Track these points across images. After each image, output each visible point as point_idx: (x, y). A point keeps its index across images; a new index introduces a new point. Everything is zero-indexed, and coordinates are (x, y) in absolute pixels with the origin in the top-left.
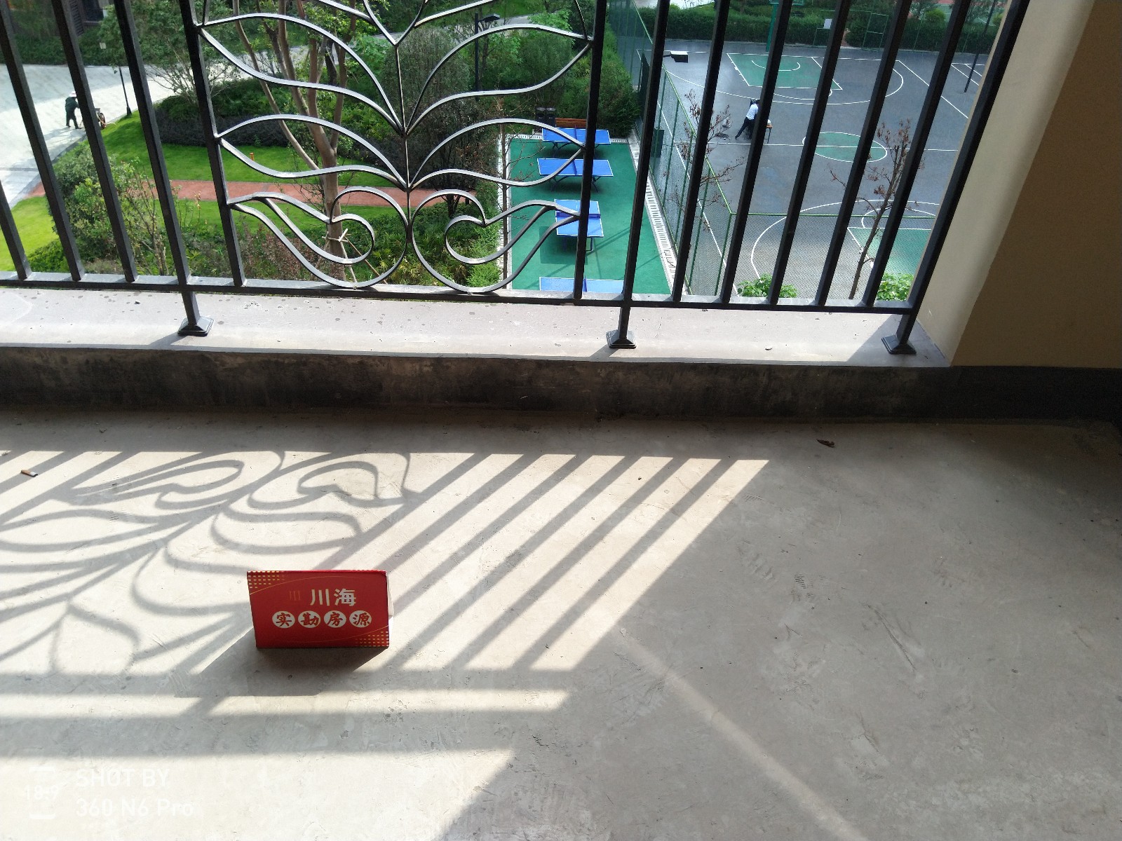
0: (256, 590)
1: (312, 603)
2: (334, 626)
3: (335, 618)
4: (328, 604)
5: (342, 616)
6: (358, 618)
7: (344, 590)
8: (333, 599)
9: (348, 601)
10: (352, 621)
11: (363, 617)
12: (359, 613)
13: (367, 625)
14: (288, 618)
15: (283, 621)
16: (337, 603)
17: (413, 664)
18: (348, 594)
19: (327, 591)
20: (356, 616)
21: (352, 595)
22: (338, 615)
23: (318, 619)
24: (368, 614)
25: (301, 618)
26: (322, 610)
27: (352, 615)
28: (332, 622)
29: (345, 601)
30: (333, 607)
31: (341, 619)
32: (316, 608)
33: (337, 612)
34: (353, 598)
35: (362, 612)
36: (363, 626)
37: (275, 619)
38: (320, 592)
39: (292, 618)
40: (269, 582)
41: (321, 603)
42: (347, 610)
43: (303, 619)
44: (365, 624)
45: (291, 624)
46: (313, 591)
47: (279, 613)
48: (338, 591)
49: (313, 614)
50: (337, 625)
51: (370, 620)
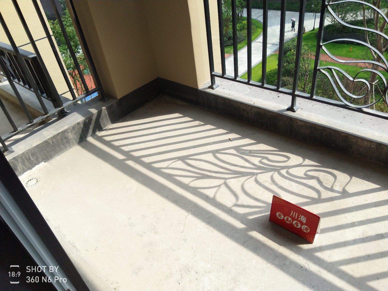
0: (275, 202)
1: (291, 215)
2: (296, 226)
3: (297, 224)
4: (296, 218)
5: (299, 224)
6: (305, 228)
7: (303, 216)
8: (298, 217)
9: (303, 220)
10: (302, 228)
11: (306, 228)
12: (306, 226)
13: (307, 232)
14: (281, 216)
15: (280, 216)
16: (299, 219)
17: (319, 254)
18: (304, 218)
19: (297, 214)
20: (304, 227)
21: (305, 219)
22: (298, 223)
23: (291, 221)
24: (309, 229)
25: (286, 218)
26: (293, 219)
27: (303, 226)
28: (296, 225)
29: (302, 220)
30: (297, 220)
31: (299, 225)
32: (291, 217)
33: (298, 222)
34: (305, 220)
35: (307, 227)
36: (306, 232)
37: (277, 214)
38: (295, 213)
39: (283, 216)
40: (279, 201)
41: (294, 216)
42: (302, 224)
43: (286, 219)
44: (307, 231)
45: (282, 218)
46: (292, 212)
47: (279, 213)
48: (301, 215)
49: (290, 219)
50: (297, 227)
51: (309, 231)
